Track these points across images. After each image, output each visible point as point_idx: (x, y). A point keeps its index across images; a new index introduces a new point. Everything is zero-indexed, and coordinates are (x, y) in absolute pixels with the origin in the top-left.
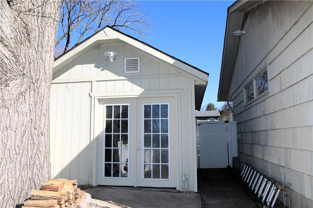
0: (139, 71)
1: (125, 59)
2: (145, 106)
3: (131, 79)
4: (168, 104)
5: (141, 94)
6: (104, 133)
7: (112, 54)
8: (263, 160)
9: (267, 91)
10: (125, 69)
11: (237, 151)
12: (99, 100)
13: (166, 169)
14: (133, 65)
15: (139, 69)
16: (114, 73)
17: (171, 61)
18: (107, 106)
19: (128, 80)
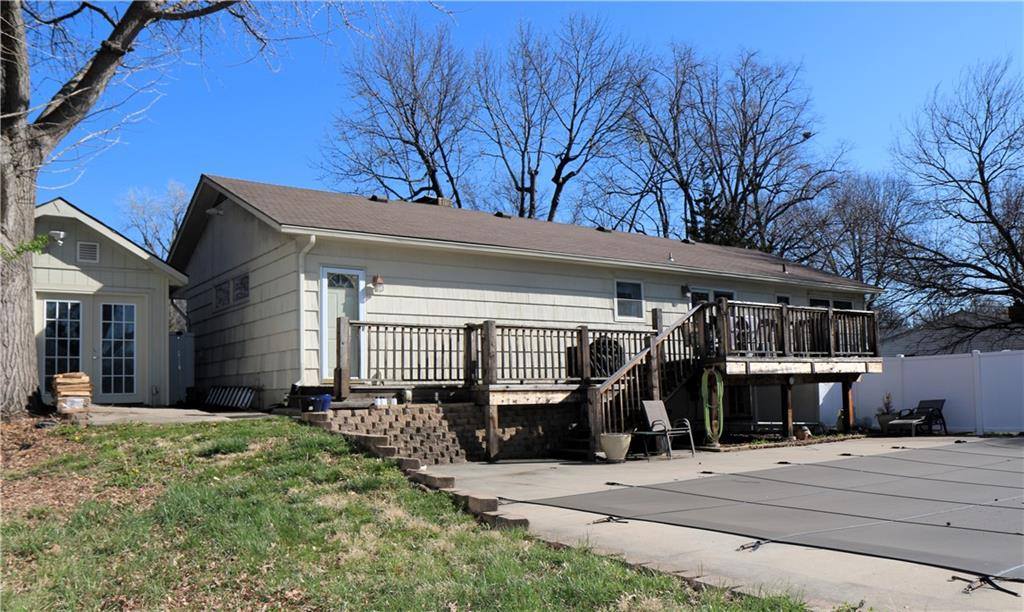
0: (97, 261)
1: (79, 243)
2: (104, 306)
3: (86, 270)
4: (135, 305)
5: (99, 291)
6: (44, 338)
7: (62, 234)
8: (238, 375)
9: (247, 298)
10: (78, 257)
11: (193, 376)
12: (37, 293)
13: (130, 381)
14: (90, 252)
15: (98, 256)
16: (59, 258)
17: (146, 256)
18: (48, 303)
19: (82, 271)
